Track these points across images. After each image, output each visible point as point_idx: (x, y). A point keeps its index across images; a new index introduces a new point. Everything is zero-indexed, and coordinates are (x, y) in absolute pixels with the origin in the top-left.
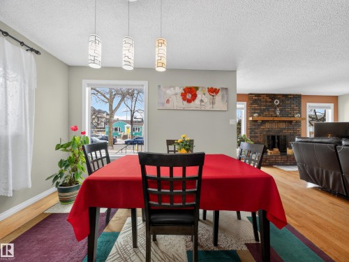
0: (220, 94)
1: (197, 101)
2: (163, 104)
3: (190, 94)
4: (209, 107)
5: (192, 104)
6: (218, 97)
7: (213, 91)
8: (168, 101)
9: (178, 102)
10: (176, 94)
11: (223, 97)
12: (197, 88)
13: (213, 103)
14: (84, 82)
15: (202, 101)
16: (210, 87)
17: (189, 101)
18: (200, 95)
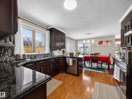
0: (109, 42)
1: (103, 44)
2: (94, 45)
3: (101, 43)
4: (106, 45)
5: (101, 45)
6: (109, 43)
7: (107, 42)
8: (95, 45)
9: (98, 45)
10: (97, 43)
11: (110, 42)
12: (103, 41)
13: (107, 44)
14: (78, 42)
15: (104, 44)
16: (106, 41)
17: (100, 44)
18: (103, 43)
